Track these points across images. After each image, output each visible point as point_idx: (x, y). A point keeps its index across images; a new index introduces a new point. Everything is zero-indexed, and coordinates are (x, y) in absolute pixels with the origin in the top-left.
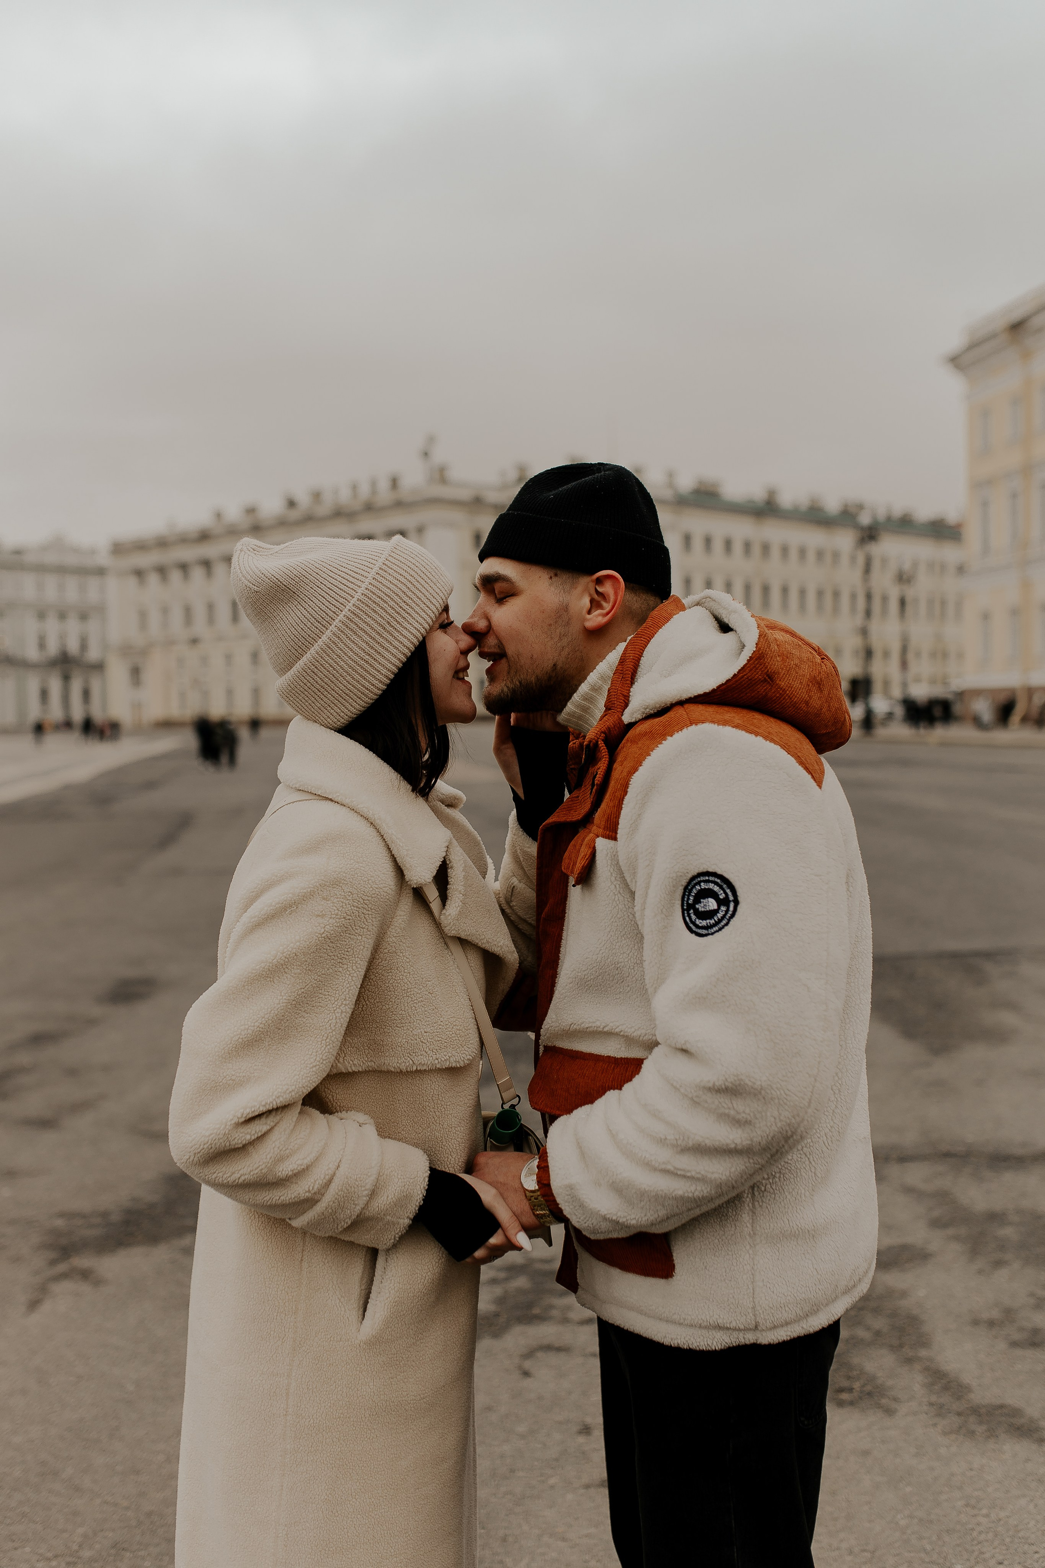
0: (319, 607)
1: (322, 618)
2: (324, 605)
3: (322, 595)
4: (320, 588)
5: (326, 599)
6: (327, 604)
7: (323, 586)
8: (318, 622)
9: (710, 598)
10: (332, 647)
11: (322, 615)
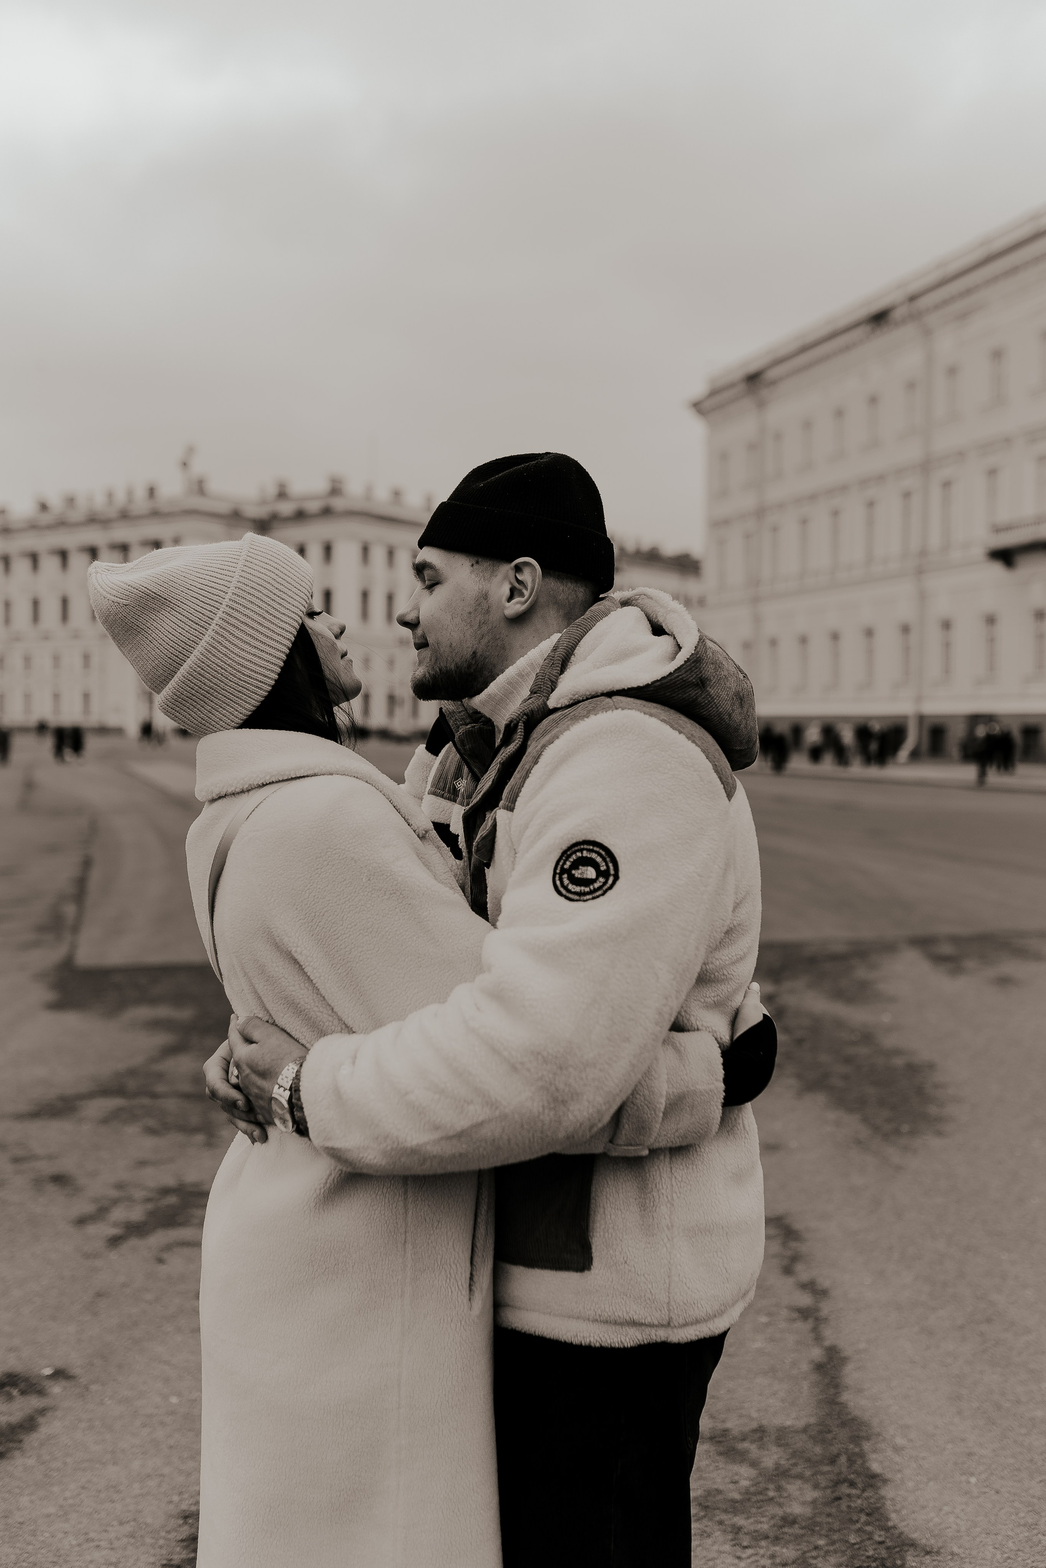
0: (194, 609)
1: (199, 619)
2: (199, 606)
3: (194, 596)
4: (191, 590)
5: (199, 600)
6: (202, 604)
7: (194, 587)
8: (196, 624)
9: (645, 595)
10: (216, 647)
11: (198, 616)
